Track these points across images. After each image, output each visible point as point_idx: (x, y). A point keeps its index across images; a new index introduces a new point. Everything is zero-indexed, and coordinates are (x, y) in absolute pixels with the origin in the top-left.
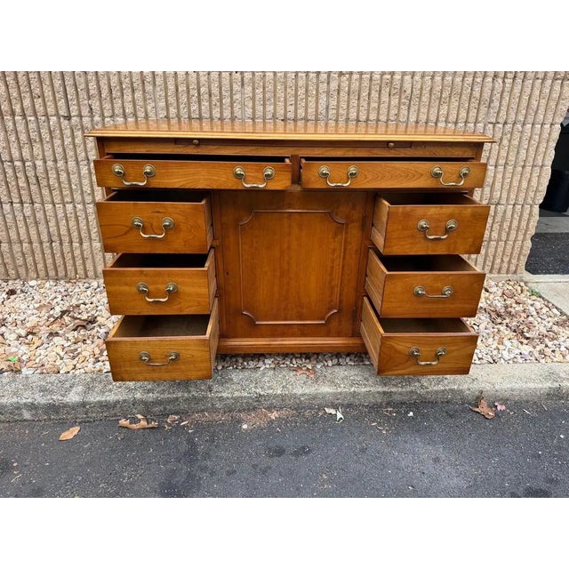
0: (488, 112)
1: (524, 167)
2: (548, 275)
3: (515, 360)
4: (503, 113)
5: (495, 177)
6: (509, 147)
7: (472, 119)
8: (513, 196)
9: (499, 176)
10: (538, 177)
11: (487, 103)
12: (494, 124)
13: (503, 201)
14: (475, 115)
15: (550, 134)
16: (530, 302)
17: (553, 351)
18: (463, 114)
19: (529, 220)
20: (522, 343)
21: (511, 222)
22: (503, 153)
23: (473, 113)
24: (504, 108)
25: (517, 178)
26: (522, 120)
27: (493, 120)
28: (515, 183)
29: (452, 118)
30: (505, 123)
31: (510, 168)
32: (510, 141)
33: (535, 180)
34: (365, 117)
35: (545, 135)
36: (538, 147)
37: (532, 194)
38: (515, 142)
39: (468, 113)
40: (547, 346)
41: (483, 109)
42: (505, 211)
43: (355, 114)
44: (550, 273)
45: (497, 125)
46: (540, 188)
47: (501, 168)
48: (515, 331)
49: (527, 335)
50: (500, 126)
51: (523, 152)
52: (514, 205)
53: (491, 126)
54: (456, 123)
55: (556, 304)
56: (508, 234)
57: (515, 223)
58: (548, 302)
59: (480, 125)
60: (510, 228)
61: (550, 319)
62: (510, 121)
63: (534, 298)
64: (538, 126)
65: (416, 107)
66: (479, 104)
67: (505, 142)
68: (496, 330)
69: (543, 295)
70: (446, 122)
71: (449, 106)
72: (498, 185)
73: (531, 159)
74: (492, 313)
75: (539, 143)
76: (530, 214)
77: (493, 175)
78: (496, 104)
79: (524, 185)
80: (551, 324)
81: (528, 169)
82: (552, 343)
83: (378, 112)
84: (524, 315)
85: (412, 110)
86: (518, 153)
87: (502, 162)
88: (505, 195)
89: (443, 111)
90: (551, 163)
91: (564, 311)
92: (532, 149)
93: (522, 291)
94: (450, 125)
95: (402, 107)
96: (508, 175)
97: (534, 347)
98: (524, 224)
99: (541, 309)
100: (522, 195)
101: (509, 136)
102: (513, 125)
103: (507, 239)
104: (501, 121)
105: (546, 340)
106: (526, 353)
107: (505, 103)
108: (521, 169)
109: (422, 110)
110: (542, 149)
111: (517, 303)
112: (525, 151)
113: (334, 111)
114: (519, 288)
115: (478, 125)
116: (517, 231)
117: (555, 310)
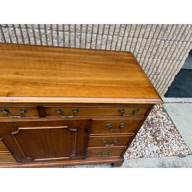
0: (164, 35)
1: (173, 60)
2: (171, 98)
3: (150, 156)
4: (171, 36)
5: (160, 64)
6: (169, 51)
7: (155, 37)
8: (165, 72)
9: (162, 64)
10: (178, 65)
11: (164, 30)
12: (165, 41)
13: (161, 74)
14: (157, 35)
15: (189, 47)
16: (162, 116)
17: (166, 149)
18: (152, 35)
19: (169, 81)
20: (154, 144)
21: (162, 82)
22: (166, 54)
23: (156, 35)
24: (172, 33)
25: (169, 65)
26: (179, 39)
27: (165, 39)
28: (168, 67)
29: (146, 36)
30: (171, 40)
31: (167, 61)
32: (170, 49)
33: (176, 66)
34: (101, 32)
35: (187, 47)
36: (182, 52)
37: (173, 71)
38: (173, 50)
39: (154, 34)
40: (164, 146)
41: (162, 33)
42: (161, 77)
43: (97, 30)
44: (172, 97)
45: (167, 41)
46: (178, 69)
47: (163, 60)
48: (153, 136)
49: (158, 138)
50: (168, 42)
51: (175, 54)
52: (165, 75)
53: (163, 41)
54: (147, 39)
55: (171, 118)
56: (160, 86)
57: (164, 82)
58: (169, 116)
59: (159, 40)
60: (161, 84)
61: (167, 127)
62: (173, 40)
63: (163, 113)
64: (185, 43)
65: (129, 29)
66: (160, 30)
67: (168, 49)
68: (146, 136)
69: (167, 111)
70: (143, 37)
71: (145, 30)
72: (160, 67)
73: (177, 57)
74: (146, 124)
75: (183, 50)
76: (171, 79)
77: (159, 63)
78: (169, 31)
79: (172, 67)
80: (167, 130)
81: (175, 61)
82: (166, 144)
83: (109, 30)
84: (158, 125)
85: (127, 30)
86: (173, 54)
87: (164, 58)
88: (162, 71)
89: (142, 33)
90: (185, 59)
91: (174, 122)
92: (179, 53)
93: (160, 108)
94: (144, 39)
95: (122, 29)
96: (166, 63)
97: (159, 147)
98: (167, 82)
99: (165, 120)
100: (169, 72)
101: (171, 46)
102: (174, 41)
103: (159, 88)
104: (169, 39)
105: (164, 142)
106: (155, 151)
107: (173, 31)
108: (172, 61)
109: (132, 31)
110: (183, 53)
111: (156, 117)
112: (176, 54)
113: (85, 28)
114: (159, 107)
115: (158, 40)
116: (163, 85)
117: (170, 121)
